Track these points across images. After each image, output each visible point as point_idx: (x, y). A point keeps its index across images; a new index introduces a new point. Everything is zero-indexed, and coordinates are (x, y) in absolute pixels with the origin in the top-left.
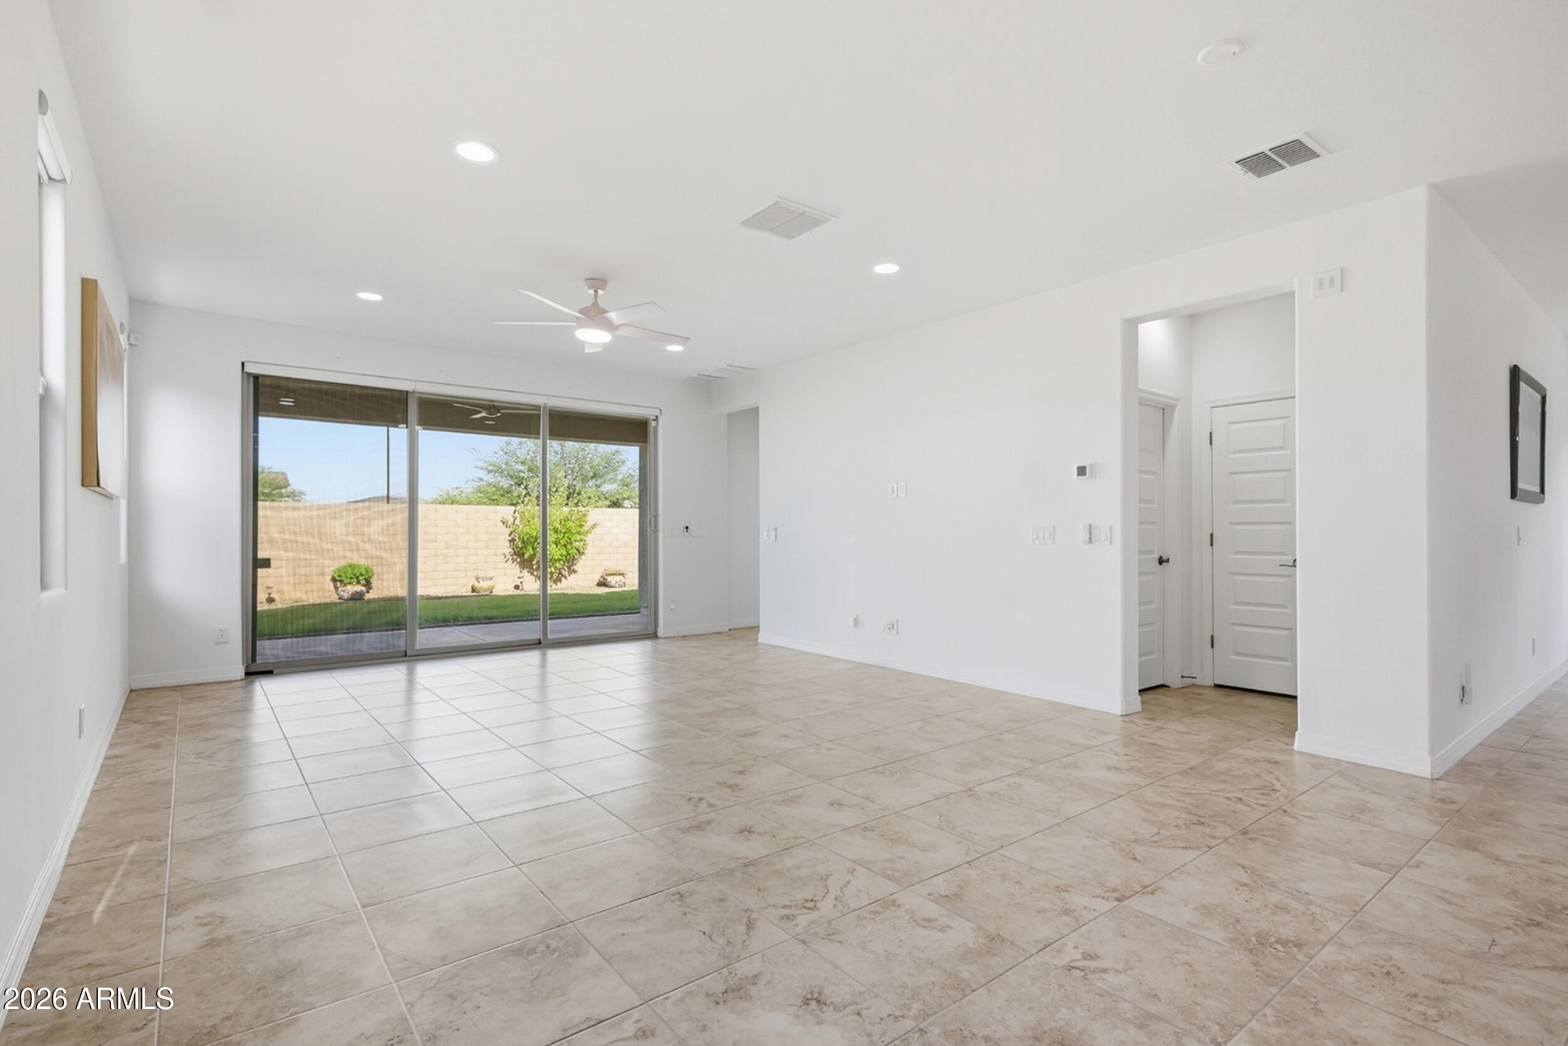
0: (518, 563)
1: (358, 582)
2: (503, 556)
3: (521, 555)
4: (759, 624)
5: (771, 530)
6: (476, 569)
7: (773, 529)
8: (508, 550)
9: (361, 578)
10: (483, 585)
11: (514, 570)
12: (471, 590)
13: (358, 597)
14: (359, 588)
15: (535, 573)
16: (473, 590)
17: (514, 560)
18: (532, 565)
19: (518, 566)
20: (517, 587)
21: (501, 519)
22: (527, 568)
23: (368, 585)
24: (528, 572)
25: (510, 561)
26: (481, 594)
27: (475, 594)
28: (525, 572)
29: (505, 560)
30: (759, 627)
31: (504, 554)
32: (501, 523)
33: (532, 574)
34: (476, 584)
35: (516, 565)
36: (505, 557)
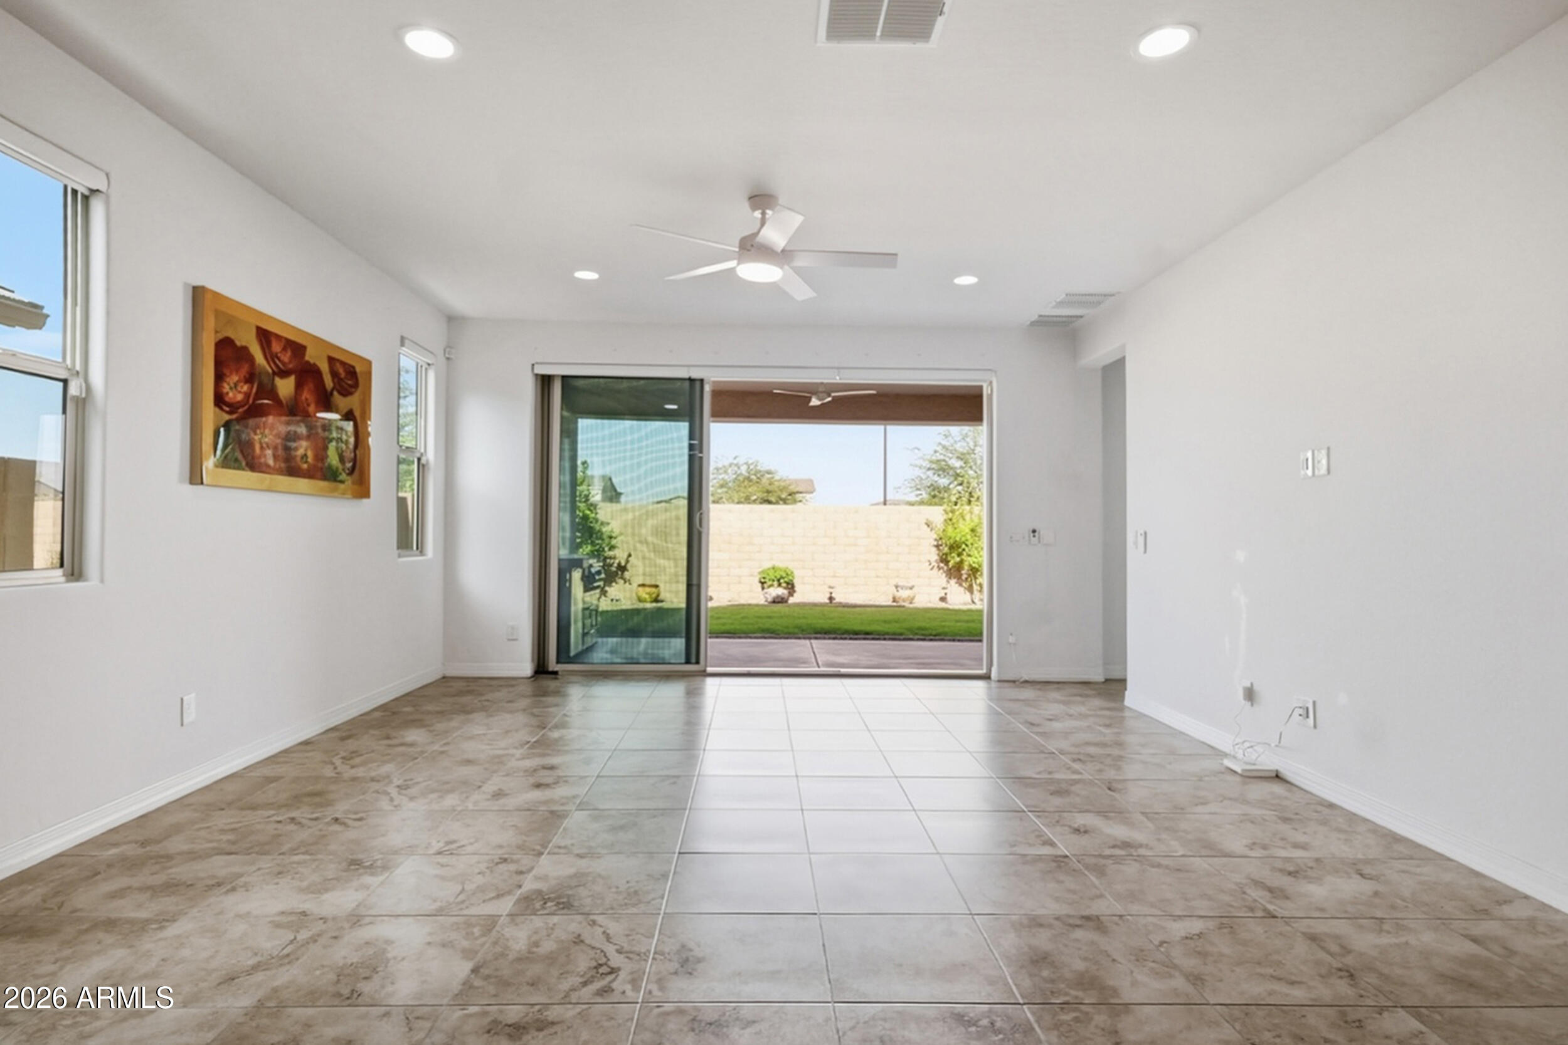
0: (945, 572)
1: (780, 585)
2: (928, 563)
3: (947, 562)
4: (1126, 675)
5: (1139, 534)
6: (898, 577)
7: (1141, 535)
8: (934, 556)
9: (782, 581)
10: (904, 594)
11: (940, 578)
12: (891, 600)
13: (780, 600)
14: (781, 592)
15: (964, 584)
16: (894, 601)
17: (939, 568)
18: (961, 575)
19: (944, 575)
20: (943, 599)
21: (925, 521)
22: (955, 578)
23: (791, 587)
24: (956, 583)
25: (936, 569)
26: (899, 604)
27: (895, 604)
28: (953, 582)
29: (931, 567)
30: (1123, 681)
31: (929, 561)
32: (926, 526)
33: (961, 585)
34: (898, 595)
35: (942, 574)
36: (930, 564)
